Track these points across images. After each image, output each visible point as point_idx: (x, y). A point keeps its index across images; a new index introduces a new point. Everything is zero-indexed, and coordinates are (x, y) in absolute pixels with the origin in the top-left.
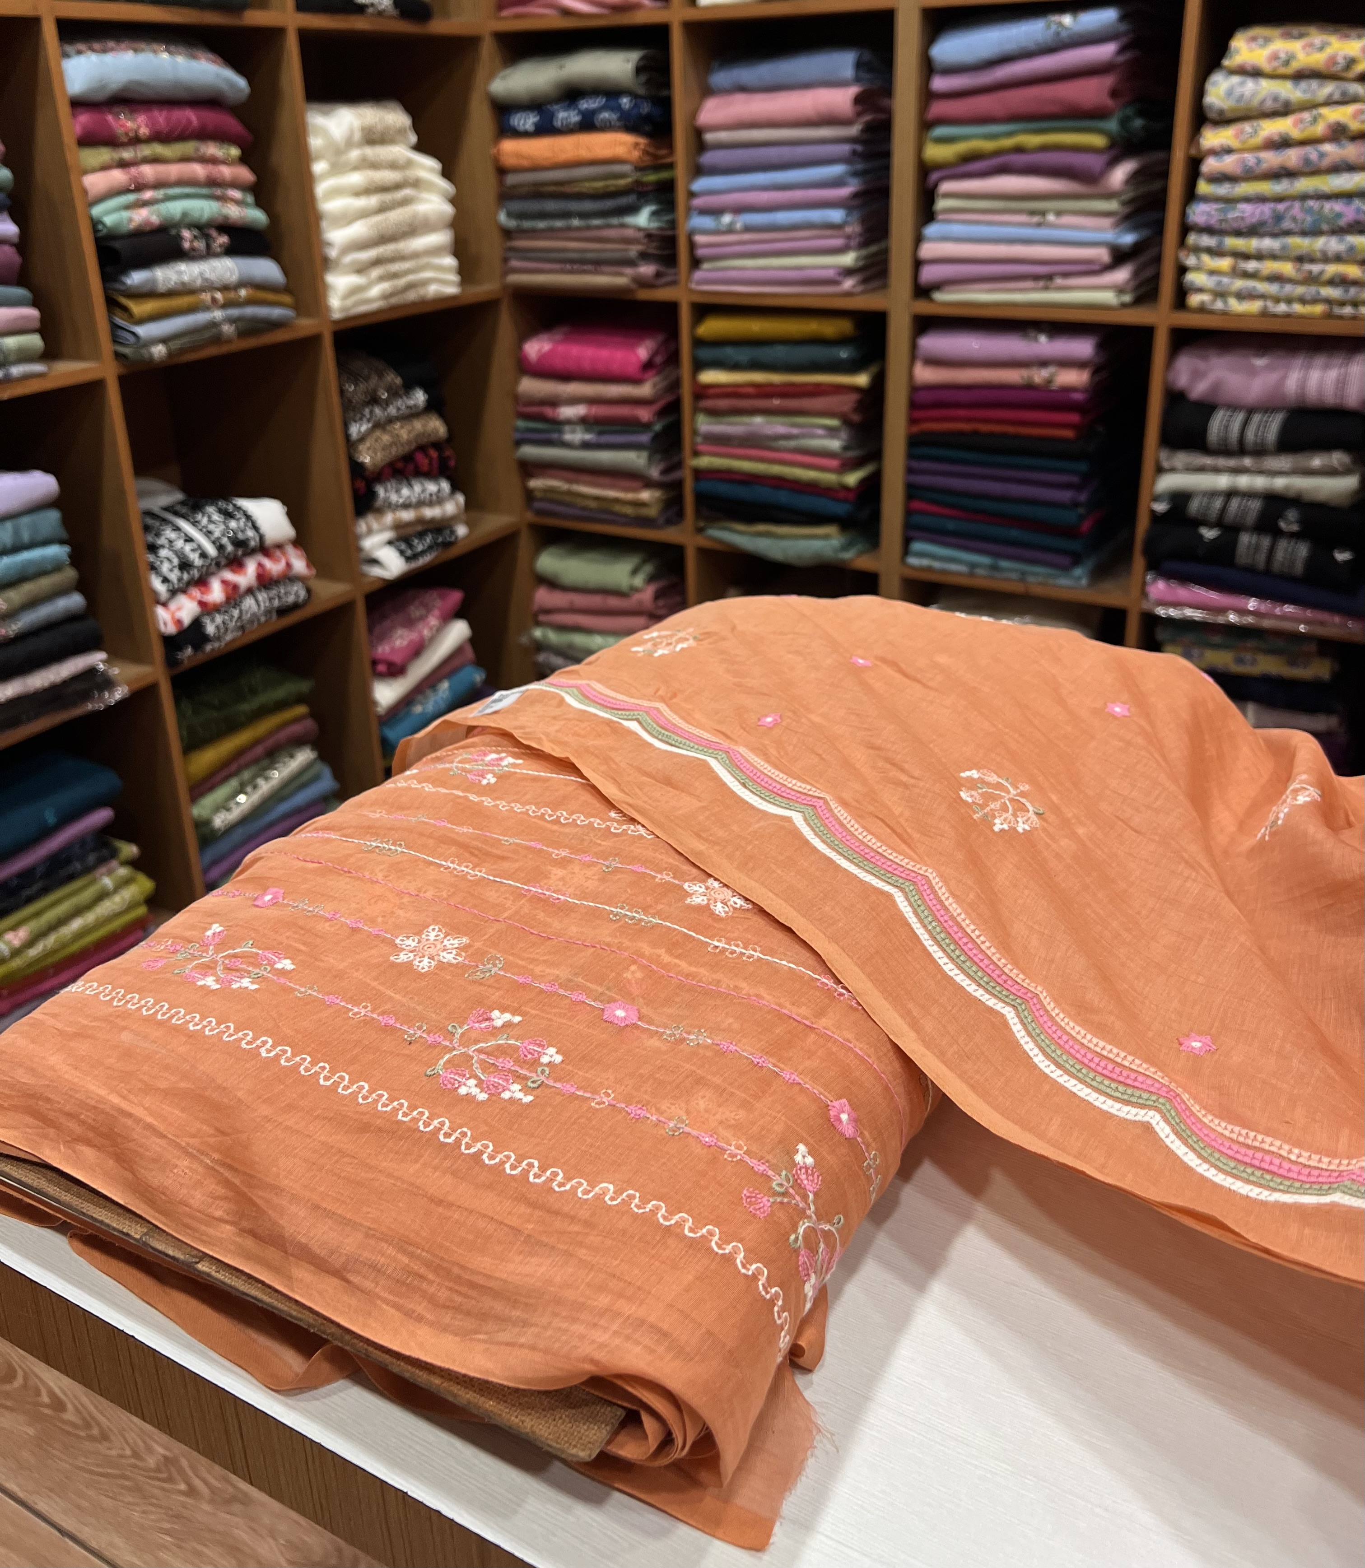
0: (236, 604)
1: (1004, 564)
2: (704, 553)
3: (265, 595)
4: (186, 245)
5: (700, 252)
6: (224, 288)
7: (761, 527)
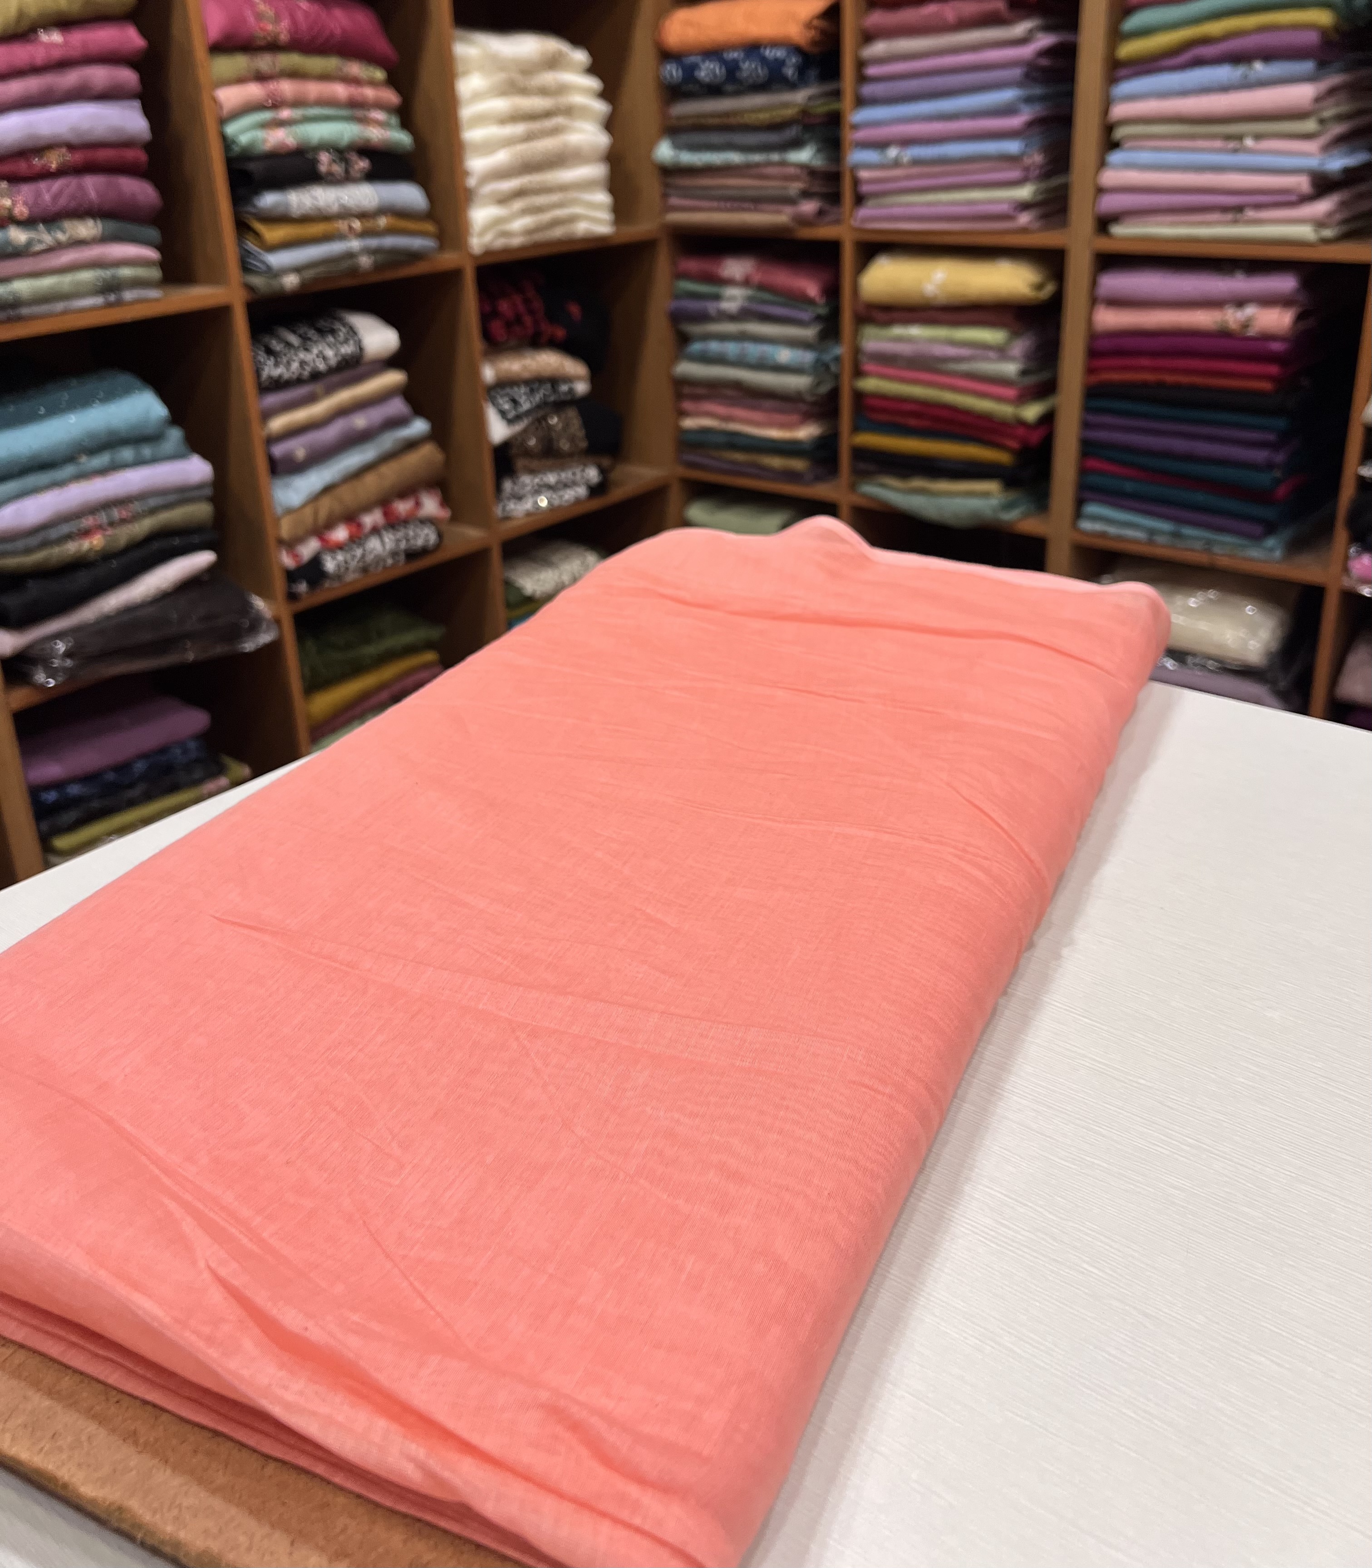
0: (360, 544)
1: (1188, 531)
2: (857, 511)
3: (391, 536)
4: (323, 168)
5: (864, 188)
6: (363, 215)
7: (916, 483)
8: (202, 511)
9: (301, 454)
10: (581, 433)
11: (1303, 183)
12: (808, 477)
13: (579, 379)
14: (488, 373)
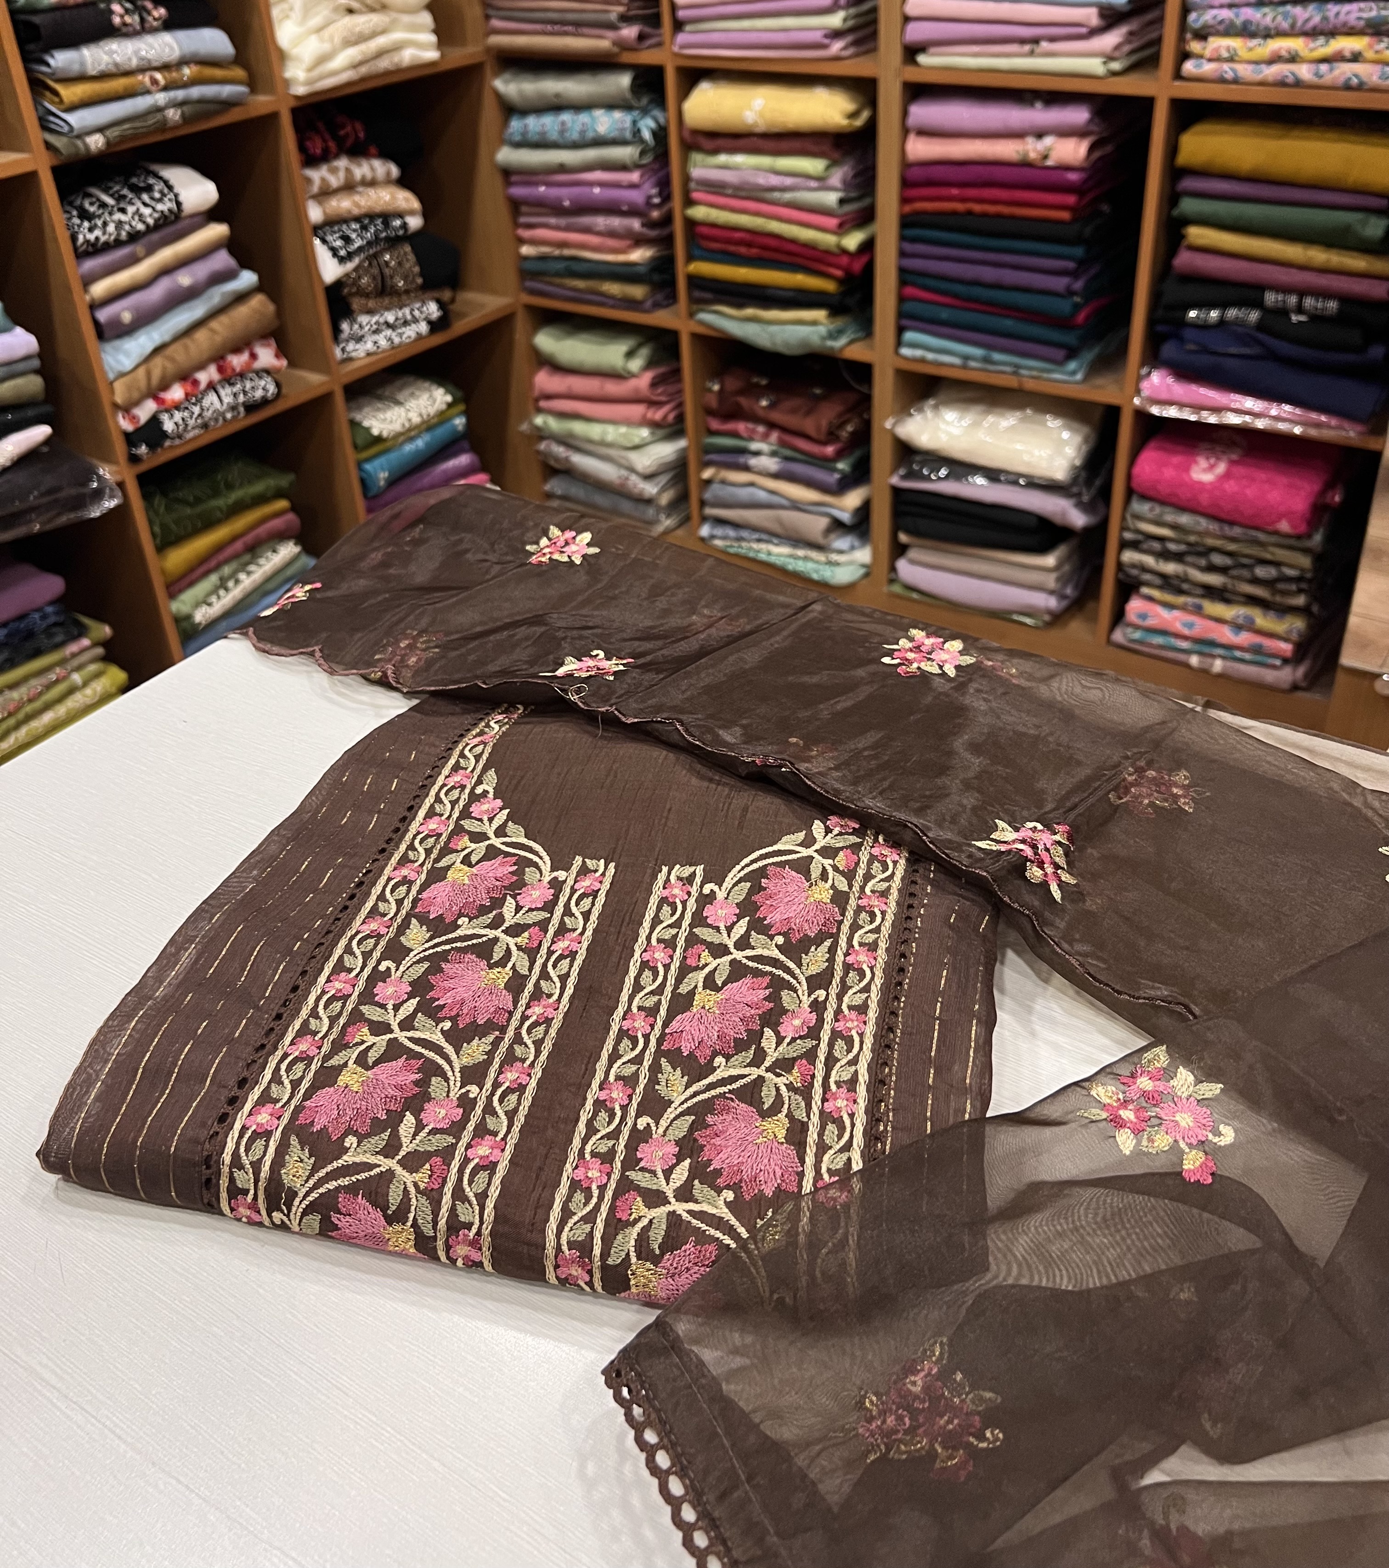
1: (997, 356)
2: (697, 338)
3: (228, 391)
4: (117, 21)
5: (681, 14)
6: (165, 67)
7: (750, 311)
8: (33, 384)
9: (127, 317)
10: (417, 269)
11: (1091, 16)
12: (648, 304)
13: (412, 213)
14: (315, 213)
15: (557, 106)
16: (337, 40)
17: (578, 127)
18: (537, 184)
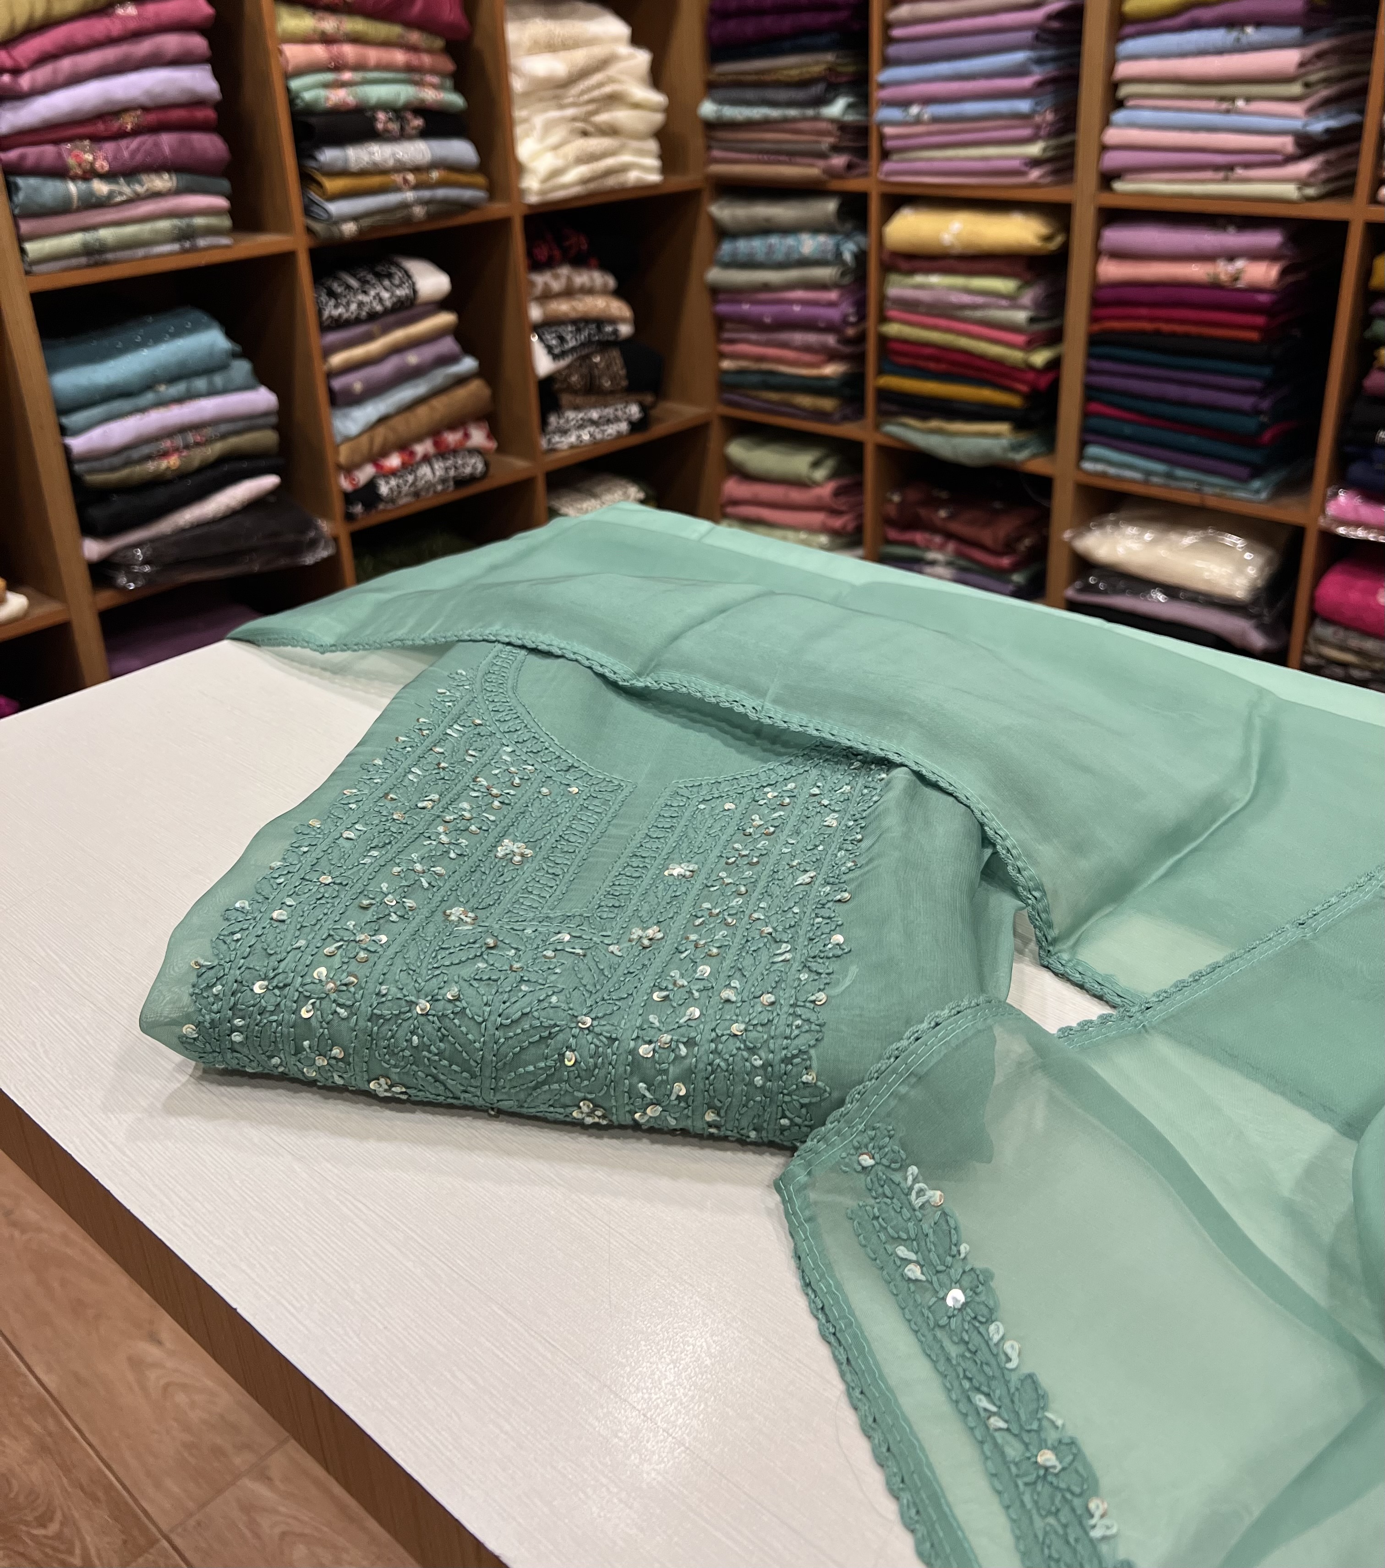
0: (412, 470)
1: (1180, 472)
2: (881, 449)
3: (442, 465)
4: (380, 126)
5: (889, 144)
6: (417, 169)
7: (934, 424)
8: (267, 438)
9: (358, 387)
10: (623, 372)
11: (1287, 144)
12: (837, 416)
13: (623, 320)
14: (535, 313)
15: (765, 229)
16: (571, 157)
17: (784, 249)
18: (740, 302)
